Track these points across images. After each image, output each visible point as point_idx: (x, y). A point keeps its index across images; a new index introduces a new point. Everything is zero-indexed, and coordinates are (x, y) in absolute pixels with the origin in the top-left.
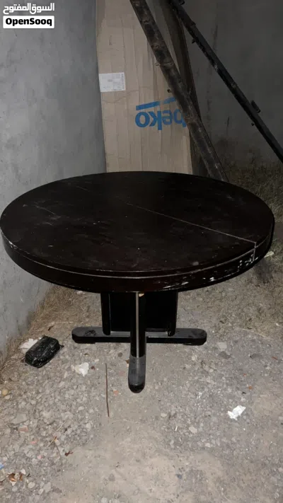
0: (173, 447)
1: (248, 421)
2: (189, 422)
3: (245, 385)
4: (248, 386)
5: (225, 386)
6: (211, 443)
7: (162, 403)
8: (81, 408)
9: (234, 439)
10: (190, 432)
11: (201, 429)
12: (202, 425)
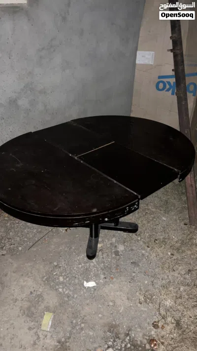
0: (44, 280)
1: (92, 292)
2: (63, 274)
3: (111, 275)
4: (112, 276)
5: (100, 269)
6: (63, 290)
7: (61, 258)
8: (26, 239)
9: (75, 296)
10: (58, 279)
11: (65, 281)
12: (68, 279)
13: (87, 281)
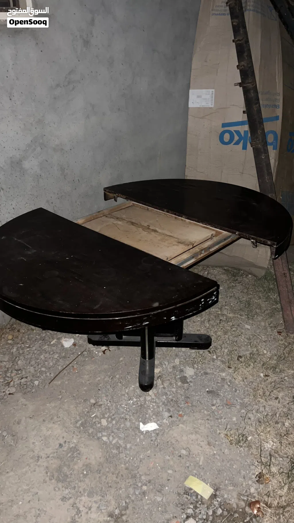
2: (106, 416)
3: (179, 411)
4: (181, 413)
6: (108, 439)
7: (100, 392)
9: (128, 446)
10: (100, 423)
11: (110, 425)
12: (114, 422)
13: (144, 423)
